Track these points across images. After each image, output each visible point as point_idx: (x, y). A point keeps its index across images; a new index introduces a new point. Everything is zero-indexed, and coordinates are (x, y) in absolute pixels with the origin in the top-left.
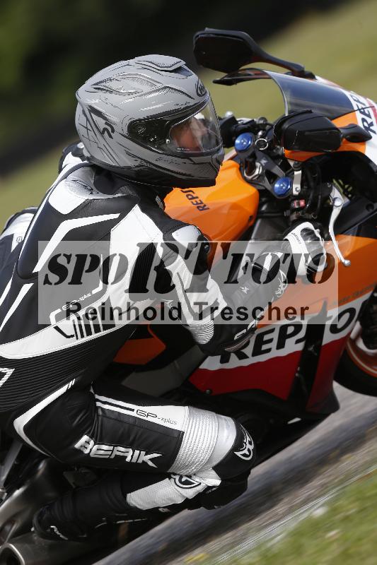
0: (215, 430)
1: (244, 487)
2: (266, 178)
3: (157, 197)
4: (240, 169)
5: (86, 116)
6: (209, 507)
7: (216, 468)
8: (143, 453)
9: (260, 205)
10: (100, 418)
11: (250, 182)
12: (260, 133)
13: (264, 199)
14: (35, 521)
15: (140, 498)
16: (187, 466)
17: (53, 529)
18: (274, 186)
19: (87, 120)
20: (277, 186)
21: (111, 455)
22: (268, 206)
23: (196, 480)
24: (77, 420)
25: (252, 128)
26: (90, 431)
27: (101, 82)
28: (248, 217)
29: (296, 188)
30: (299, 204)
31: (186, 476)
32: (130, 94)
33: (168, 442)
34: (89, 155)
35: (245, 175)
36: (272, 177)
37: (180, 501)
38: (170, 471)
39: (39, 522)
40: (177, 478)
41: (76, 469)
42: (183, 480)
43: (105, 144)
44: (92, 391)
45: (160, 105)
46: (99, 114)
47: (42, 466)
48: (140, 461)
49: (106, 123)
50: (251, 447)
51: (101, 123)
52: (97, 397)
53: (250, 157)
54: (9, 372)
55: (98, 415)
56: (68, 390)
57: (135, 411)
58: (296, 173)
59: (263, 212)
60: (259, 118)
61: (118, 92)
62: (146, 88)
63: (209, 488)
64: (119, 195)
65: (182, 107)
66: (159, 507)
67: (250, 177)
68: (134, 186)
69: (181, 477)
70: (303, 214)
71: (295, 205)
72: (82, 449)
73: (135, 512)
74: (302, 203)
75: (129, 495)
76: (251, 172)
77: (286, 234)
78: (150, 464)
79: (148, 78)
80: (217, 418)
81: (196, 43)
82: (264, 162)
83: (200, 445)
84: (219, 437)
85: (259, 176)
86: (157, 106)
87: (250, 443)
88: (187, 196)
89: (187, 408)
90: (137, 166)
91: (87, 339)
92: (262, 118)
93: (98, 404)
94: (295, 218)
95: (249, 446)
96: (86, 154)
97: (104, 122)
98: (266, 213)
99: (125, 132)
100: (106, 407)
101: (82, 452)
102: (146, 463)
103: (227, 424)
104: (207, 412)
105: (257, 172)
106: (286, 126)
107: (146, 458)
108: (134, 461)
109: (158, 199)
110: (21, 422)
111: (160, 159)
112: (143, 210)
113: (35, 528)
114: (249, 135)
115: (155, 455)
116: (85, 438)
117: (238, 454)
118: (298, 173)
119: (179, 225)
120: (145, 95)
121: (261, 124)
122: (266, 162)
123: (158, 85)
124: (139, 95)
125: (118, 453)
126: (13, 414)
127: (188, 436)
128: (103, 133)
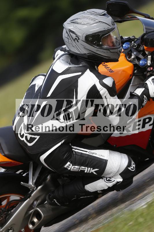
0: (120, 159)
1: (131, 182)
2: (136, 59)
3: (96, 66)
4: (125, 56)
6: (118, 190)
7: (121, 174)
9: (134, 70)
10: (74, 155)
11: (130, 61)
12: (133, 42)
13: (135, 68)
14: (47, 198)
15: (91, 187)
16: (109, 174)
17: (55, 201)
18: (140, 62)
19: (68, 35)
20: (141, 62)
21: (79, 170)
22: (137, 71)
23: (113, 179)
24: (65, 156)
25: (129, 40)
26: (70, 160)
27: (74, 20)
28: (129, 76)
29: (149, 63)
30: (150, 69)
31: (109, 178)
33: (101, 164)
35: (128, 58)
36: (139, 59)
37: (106, 188)
38: (102, 176)
39: (49, 198)
40: (105, 179)
41: (62, 178)
42: (108, 179)
43: (76, 45)
44: (70, 144)
45: (98, 29)
46: (73, 32)
47: (49, 177)
48: (90, 172)
49: (76, 36)
50: (134, 166)
51: (74, 36)
52: (72, 147)
53: (130, 51)
54: (38, 137)
55: (73, 154)
56: (61, 144)
57: (88, 152)
58: (149, 57)
59: (135, 73)
60: (132, 36)
61: (80, 24)
62: (92, 22)
63: (118, 182)
64: (81, 65)
65: (106, 29)
66: (98, 191)
67: (130, 59)
68: (87, 62)
69: (107, 178)
70: (152, 73)
72: (67, 168)
73: (88, 193)
74: (151, 68)
75: (86, 186)
76: (130, 57)
77: (146, 81)
78: (95, 173)
79: (93, 18)
80: (121, 154)
81: (107, 6)
82: (135, 53)
83: (114, 165)
84: (122, 162)
85: (134, 59)
86: (96, 29)
87: (134, 164)
88: (105, 67)
89: (108, 150)
90: (88, 54)
92: (133, 36)
93: (73, 150)
94: (149, 75)
95: (133, 166)
96: (67, 49)
97: (75, 35)
98: (137, 73)
99: (84, 39)
100: (76, 151)
101: (67, 169)
102: (93, 173)
103: (125, 156)
104: (116, 152)
105: (133, 57)
106: (145, 37)
107: (93, 171)
108: (88, 172)
109: (96, 67)
110: (43, 157)
111: (97, 50)
112: (91, 71)
113: (47, 201)
114: (129, 43)
115: (97, 170)
116: (69, 163)
117: (130, 168)
119: (105, 77)
120: (92, 24)
121: (133, 39)
122: (136, 53)
123: (97, 21)
124: (89, 24)
125: (82, 169)
126: (40, 154)
127: (109, 162)
128: (75, 40)
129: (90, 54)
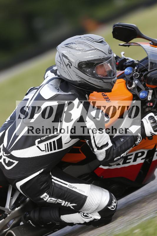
4: (126, 83)
5: (60, 57)
8: (69, 203)
10: (53, 187)
11: (129, 90)
13: (134, 98)
17: (30, 222)
19: (61, 59)
20: (141, 94)
21: (55, 202)
24: (43, 186)
25: (133, 65)
29: (150, 98)
32: (80, 50)
33: (80, 200)
34: (59, 74)
35: (128, 87)
36: (139, 90)
40: (82, 213)
42: (85, 215)
44: (51, 174)
45: (93, 56)
46: (66, 57)
48: (68, 206)
49: (69, 62)
50: (115, 205)
53: (131, 78)
54: (16, 162)
55: (52, 185)
56: (40, 174)
61: (75, 49)
62: (88, 49)
63: (95, 219)
64: (70, 93)
65: (102, 58)
67: (130, 88)
69: (84, 213)
70: (151, 109)
71: (148, 105)
72: (43, 198)
74: (151, 104)
75: (61, 216)
76: (130, 86)
78: (72, 207)
83: (94, 202)
85: (134, 88)
87: (115, 203)
88: (102, 94)
89: (90, 185)
90: (79, 81)
91: (50, 152)
92: (137, 61)
93: (53, 180)
94: (148, 111)
97: (68, 61)
99: (77, 66)
102: (70, 207)
105: (133, 86)
108: (65, 205)
109: (87, 96)
110: (19, 184)
111: (90, 79)
114: (131, 68)
115: (74, 205)
116: (45, 194)
117: (109, 208)
118: (151, 91)
120: (87, 51)
121: (137, 63)
122: (137, 82)
123: (93, 48)
124: (84, 51)
125: (59, 202)
126: (16, 180)
127: (89, 198)
128: (67, 66)
129: (81, 82)
